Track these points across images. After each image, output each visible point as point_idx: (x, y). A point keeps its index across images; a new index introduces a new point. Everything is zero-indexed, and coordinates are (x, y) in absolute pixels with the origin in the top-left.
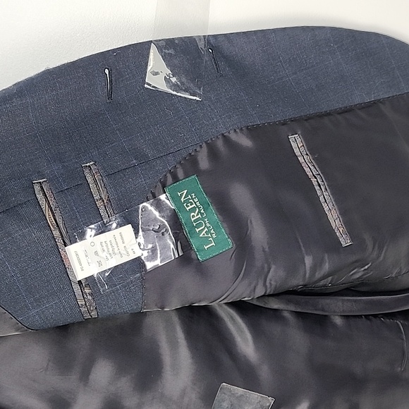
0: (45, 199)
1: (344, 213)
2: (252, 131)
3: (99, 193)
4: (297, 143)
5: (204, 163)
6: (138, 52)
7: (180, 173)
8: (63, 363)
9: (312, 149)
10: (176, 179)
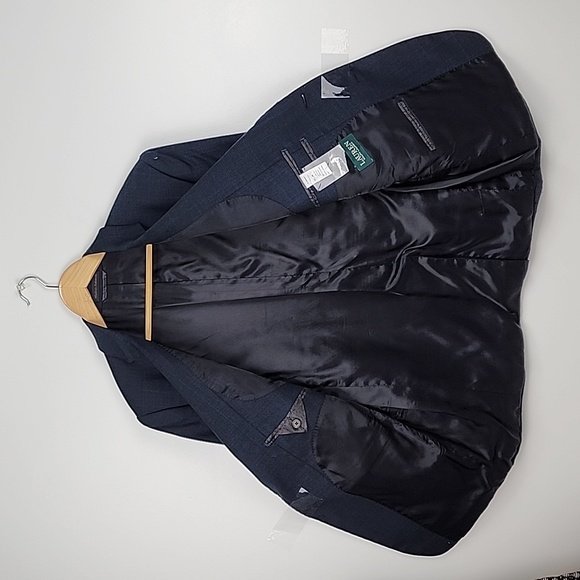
0: (287, 157)
1: (430, 133)
2: (379, 106)
3: (309, 150)
4: (402, 106)
5: (356, 128)
6: (316, 82)
7: (344, 133)
8: (311, 232)
9: (410, 106)
10: (342, 137)
